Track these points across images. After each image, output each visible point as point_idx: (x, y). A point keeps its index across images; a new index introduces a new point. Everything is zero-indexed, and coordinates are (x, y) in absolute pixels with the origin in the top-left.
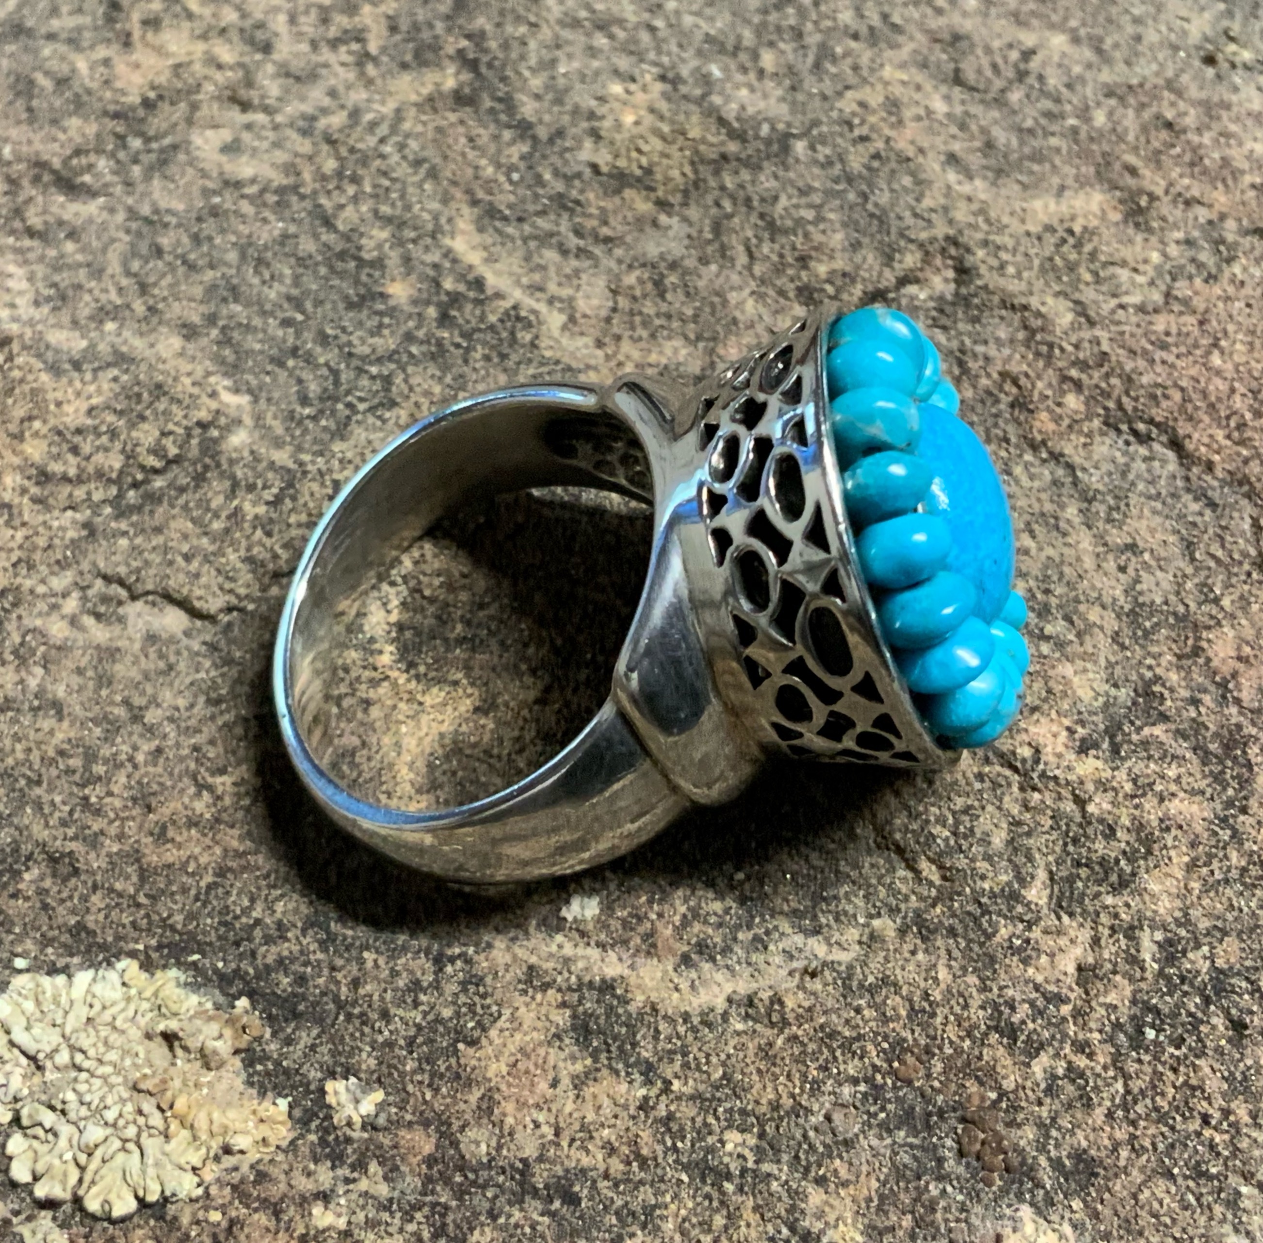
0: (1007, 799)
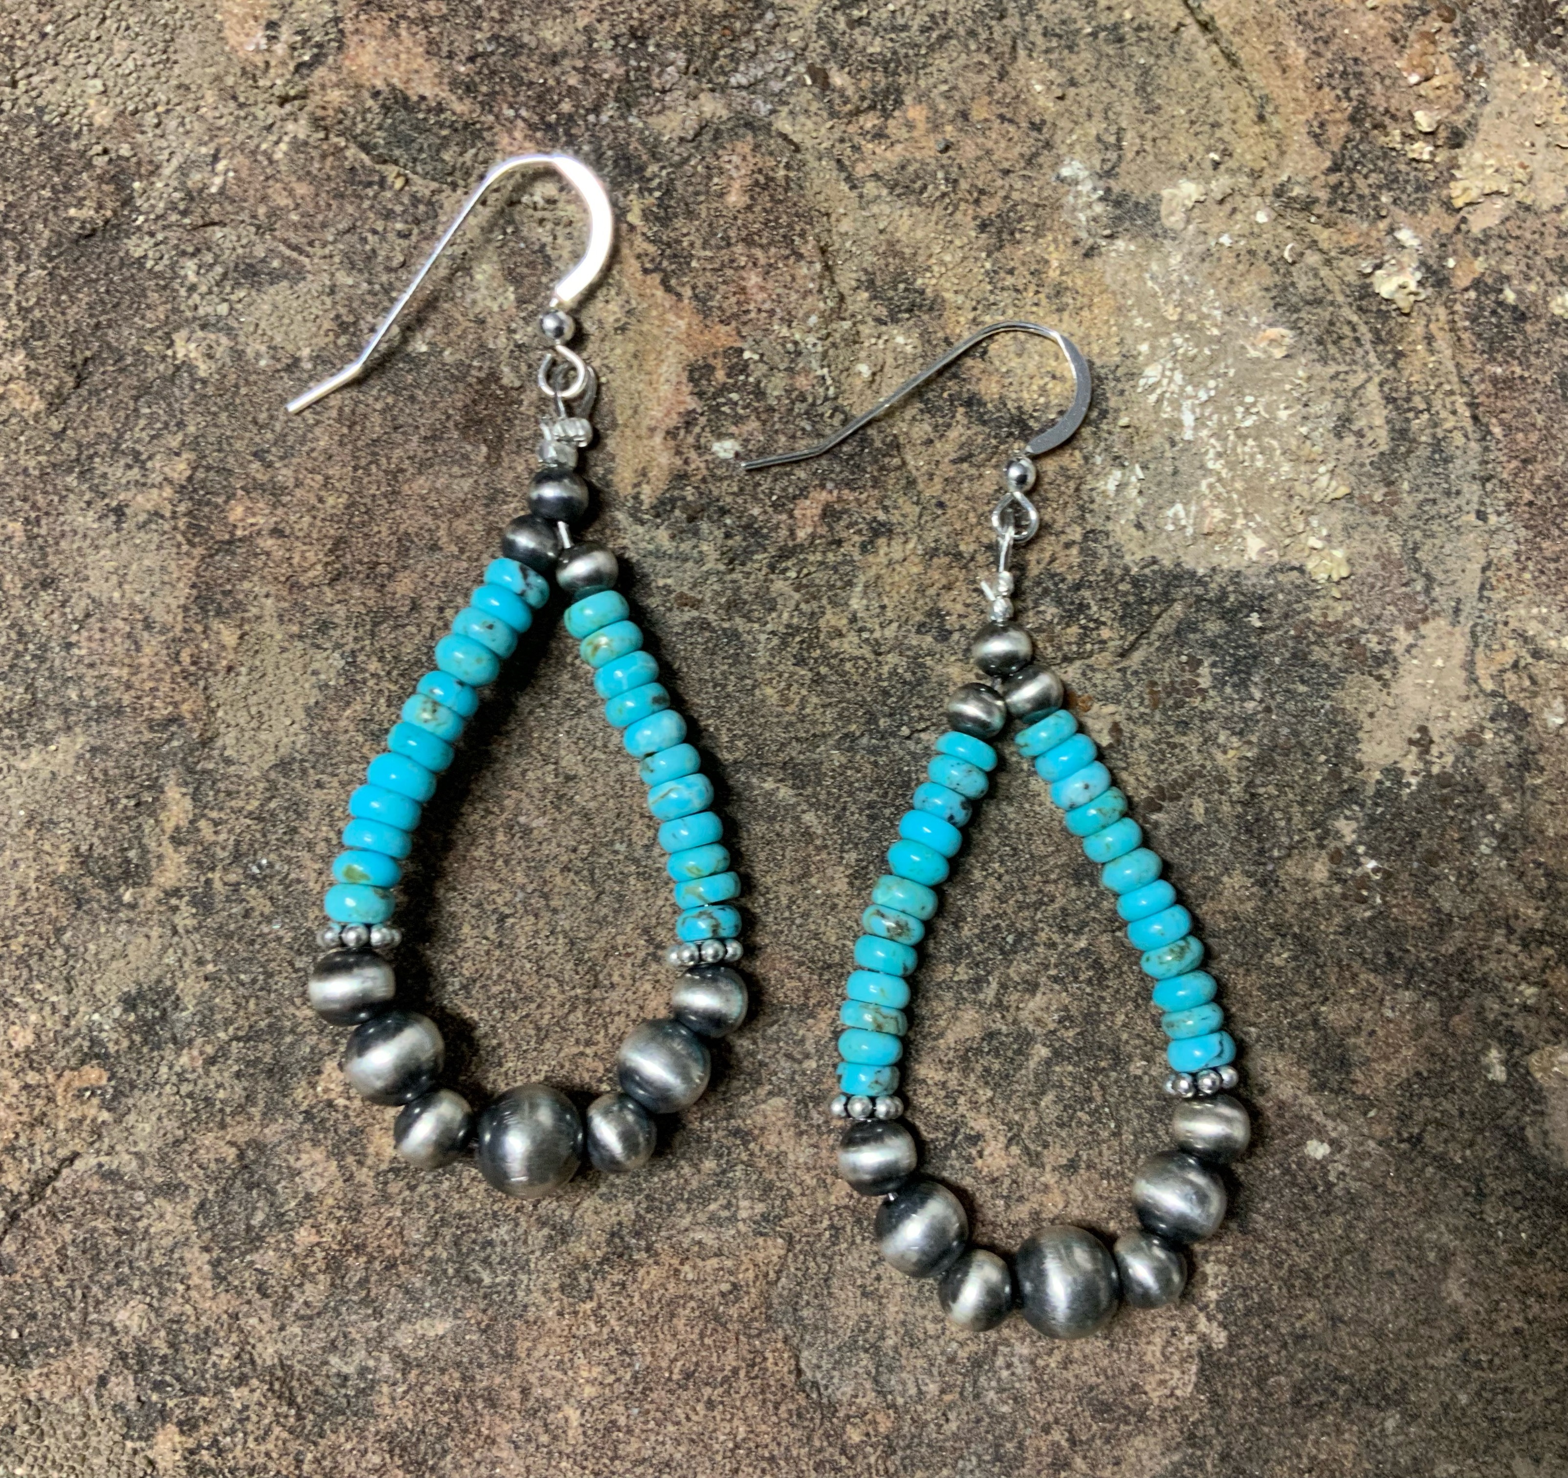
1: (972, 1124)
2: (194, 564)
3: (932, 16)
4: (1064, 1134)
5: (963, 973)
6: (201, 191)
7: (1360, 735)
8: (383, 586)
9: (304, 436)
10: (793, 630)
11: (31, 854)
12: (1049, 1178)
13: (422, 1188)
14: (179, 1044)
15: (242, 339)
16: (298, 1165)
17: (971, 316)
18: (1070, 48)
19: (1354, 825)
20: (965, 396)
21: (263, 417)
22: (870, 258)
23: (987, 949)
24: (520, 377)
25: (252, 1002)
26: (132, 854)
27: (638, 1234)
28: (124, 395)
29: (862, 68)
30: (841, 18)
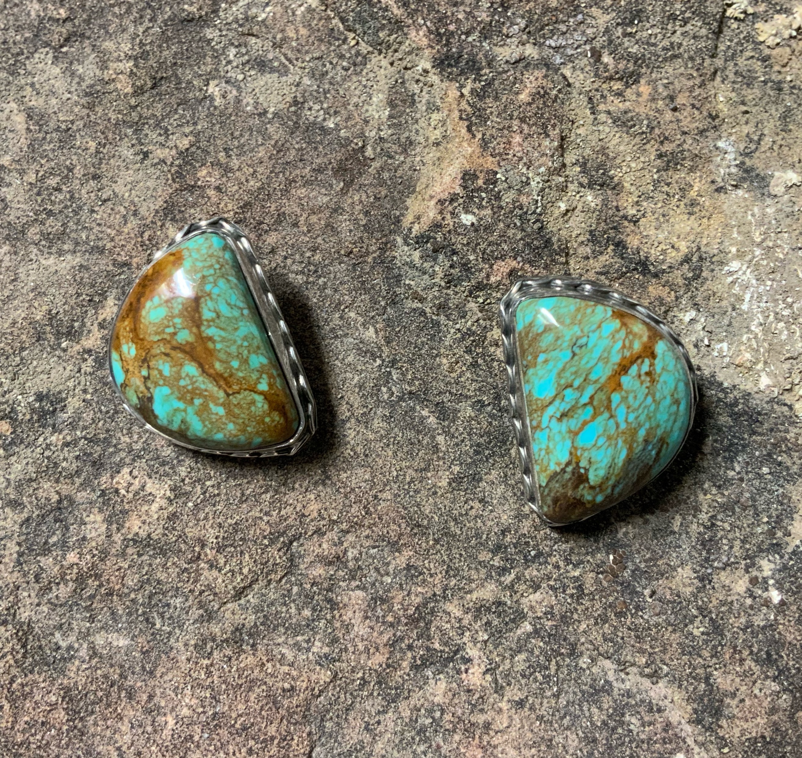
0: (506, 668)
1: (468, 650)
2: (171, 191)
3: (672, 44)
4: (523, 682)
5: (497, 562)
6: (253, 18)
7: (795, 516)
8: (261, 235)
9: (253, 149)
10: (470, 333)
11: (27, 305)
12: (504, 705)
13: (145, 557)
14: (55, 429)
15: (243, 94)
16: (87, 519)
17: (636, 199)
18: (748, 85)
19: (772, 566)
20: (617, 240)
21: (237, 134)
22: (588, 151)
23: (516, 553)
24: (375, 154)
25: (102, 422)
26: (76, 324)
27: (250, 635)
28: (173, 101)
29: (622, 58)
30: (620, 30)
